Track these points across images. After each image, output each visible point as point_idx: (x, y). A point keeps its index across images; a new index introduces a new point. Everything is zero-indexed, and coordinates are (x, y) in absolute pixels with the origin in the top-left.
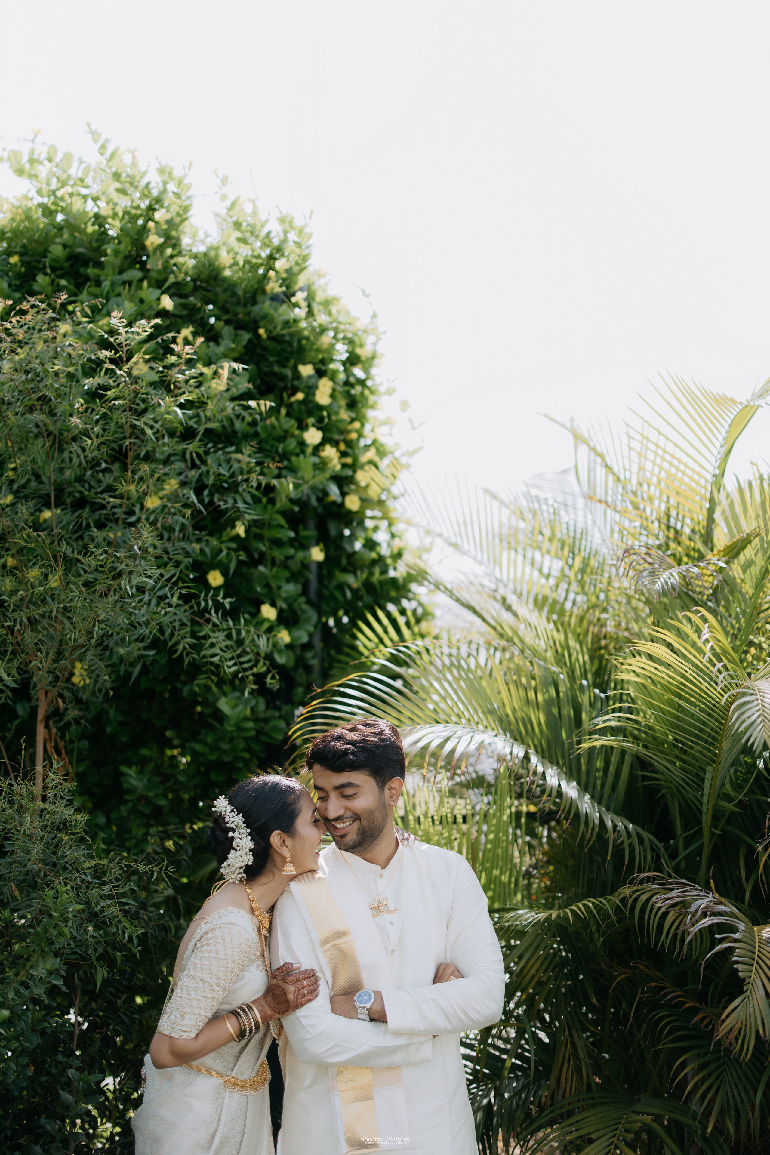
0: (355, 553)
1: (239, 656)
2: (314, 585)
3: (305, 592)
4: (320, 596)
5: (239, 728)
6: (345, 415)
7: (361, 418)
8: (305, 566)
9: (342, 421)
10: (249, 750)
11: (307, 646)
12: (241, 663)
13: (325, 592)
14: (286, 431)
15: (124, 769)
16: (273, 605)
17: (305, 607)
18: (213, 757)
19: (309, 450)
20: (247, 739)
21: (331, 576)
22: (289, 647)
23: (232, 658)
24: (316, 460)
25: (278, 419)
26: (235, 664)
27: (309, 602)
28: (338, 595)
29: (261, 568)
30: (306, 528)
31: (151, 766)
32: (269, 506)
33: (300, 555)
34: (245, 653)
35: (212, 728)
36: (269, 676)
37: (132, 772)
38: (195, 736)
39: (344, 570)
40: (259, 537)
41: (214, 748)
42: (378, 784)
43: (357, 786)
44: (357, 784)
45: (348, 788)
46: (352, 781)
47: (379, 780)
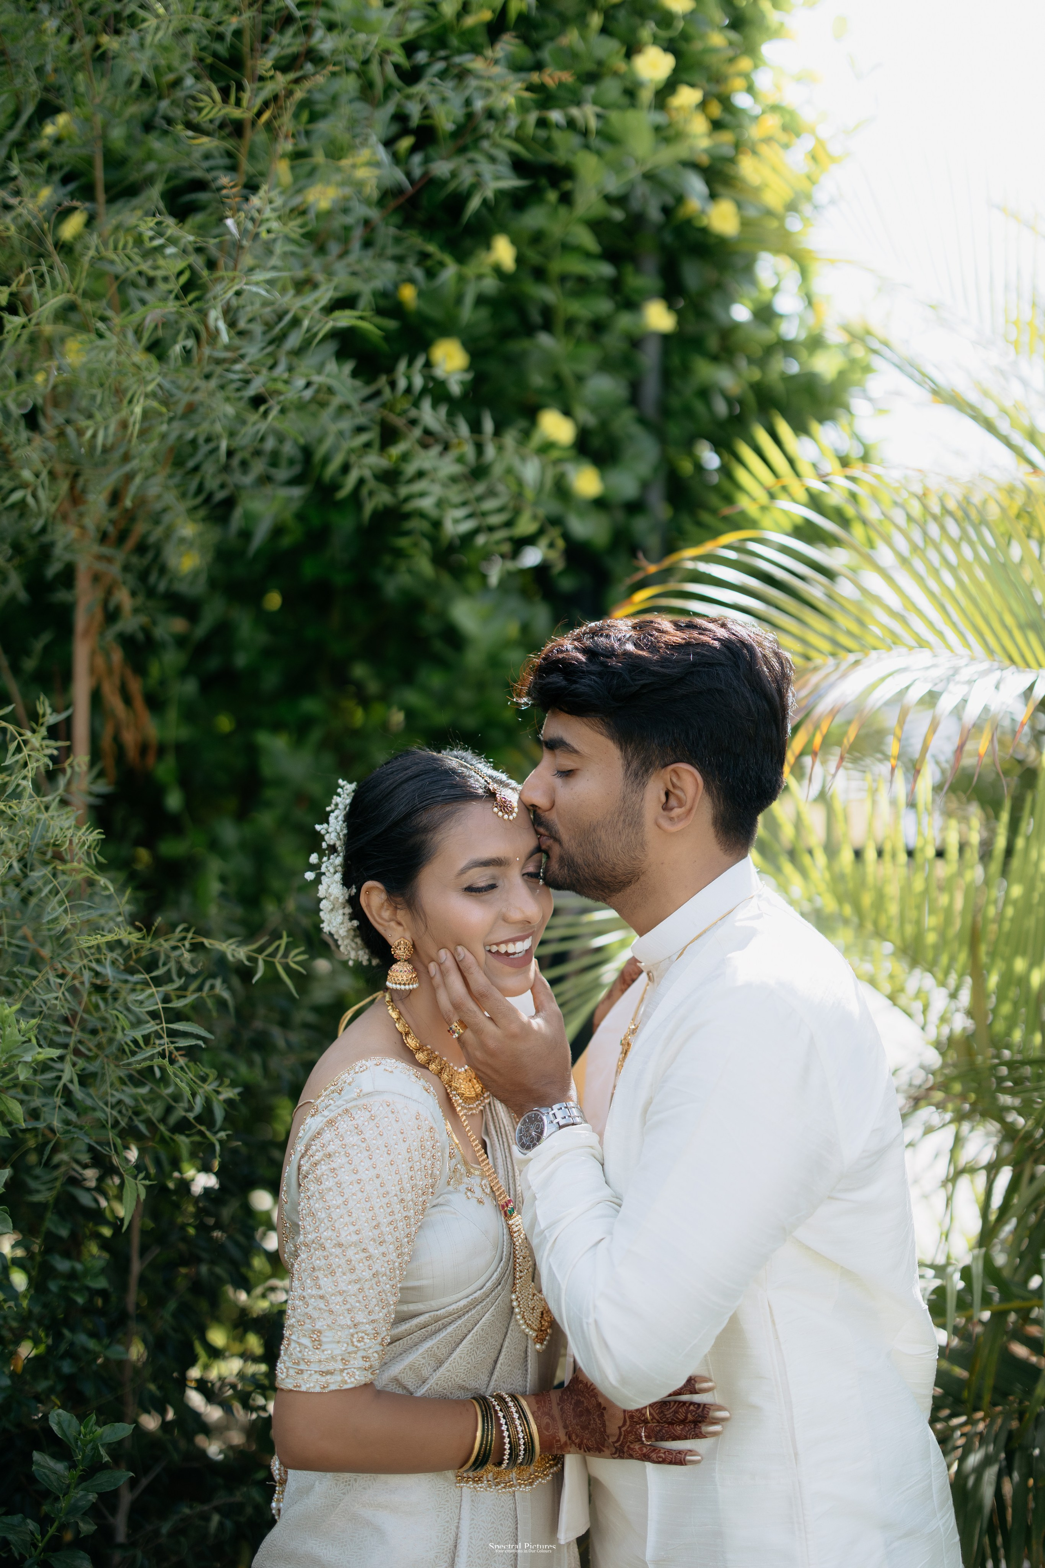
0: (736, 326)
1: (480, 499)
2: (651, 388)
3: (634, 398)
4: (665, 411)
5: (494, 664)
6: (717, 39)
7: (750, 50)
8: (635, 342)
9: (713, 50)
11: (635, 507)
12: (484, 514)
13: (675, 402)
14: (600, 63)
15: (262, 737)
16: (567, 412)
17: (636, 430)
19: (646, 96)
21: (686, 370)
22: (600, 503)
23: (464, 504)
24: (659, 118)
25: (583, 37)
26: (470, 516)
27: (642, 421)
28: (699, 407)
29: (544, 340)
30: (638, 270)
31: (319, 732)
32: (563, 211)
33: (625, 321)
34: (491, 493)
35: (441, 663)
38: (408, 677)
39: (715, 359)
40: (540, 274)
41: (445, 700)
42: (628, 764)
43: (576, 752)
44: (576, 747)
45: (557, 752)
46: (569, 738)
47: (633, 757)
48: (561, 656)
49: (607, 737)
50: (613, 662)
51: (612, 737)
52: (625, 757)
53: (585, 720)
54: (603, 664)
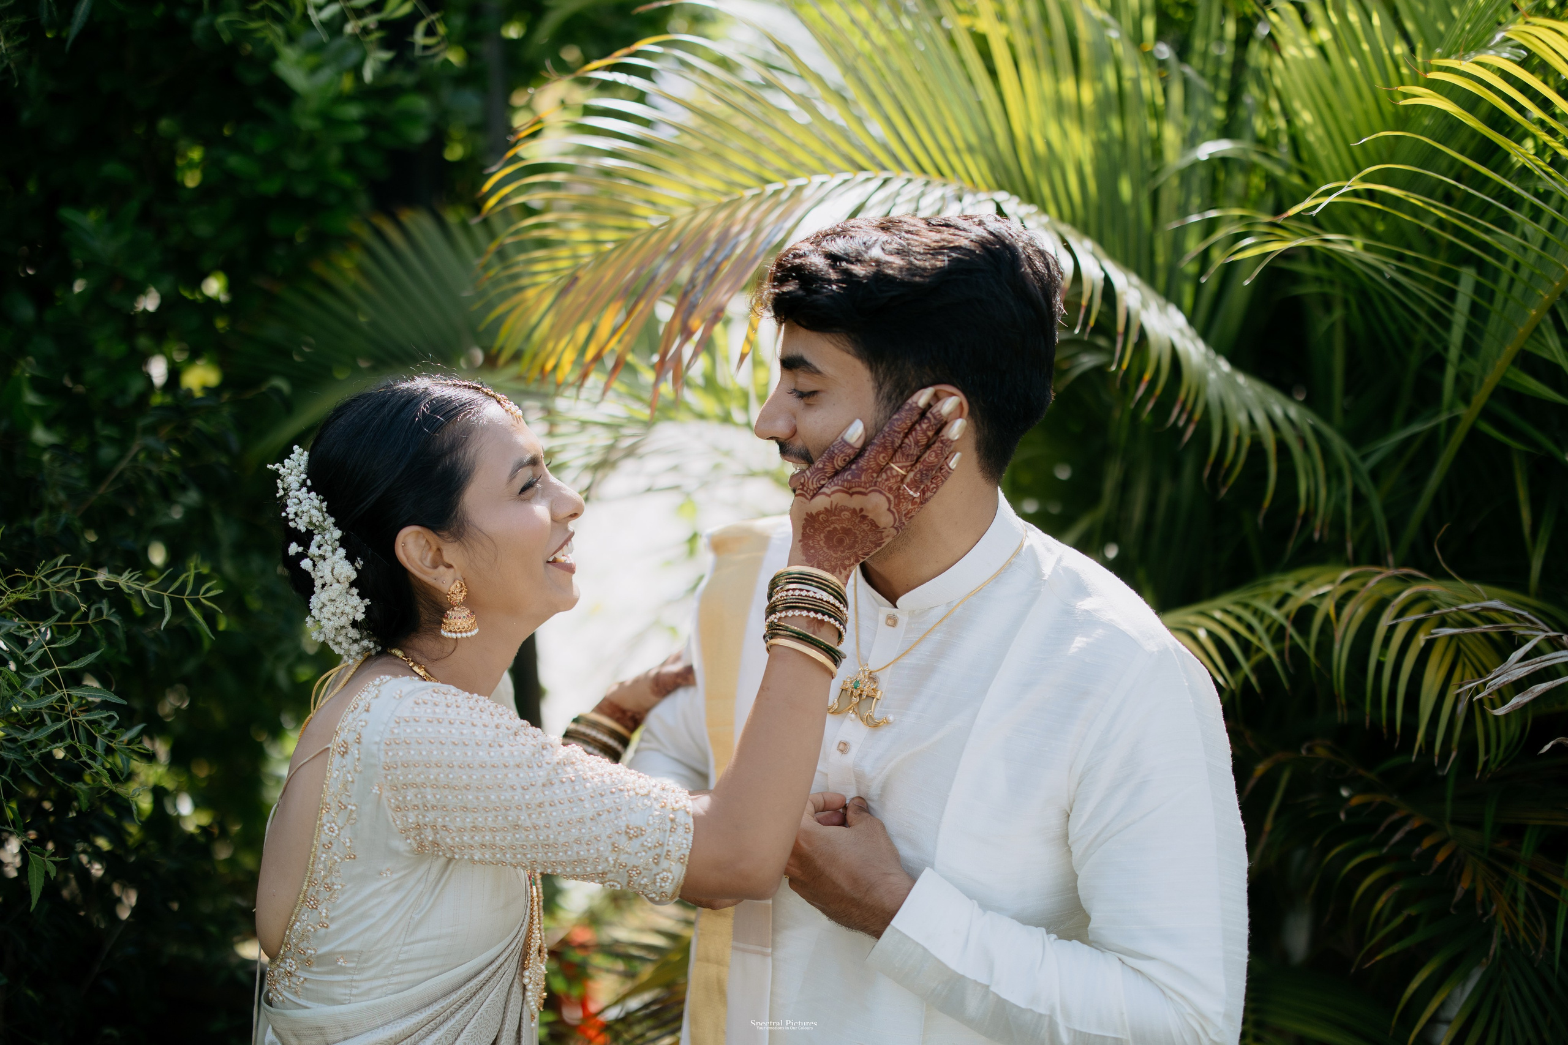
5: (329, 121)
10: (350, 163)
15: (68, 214)
18: (271, 186)
20: (348, 148)
31: (133, 207)
36: (421, 28)
37: (90, 219)
41: (273, 165)
42: (880, 387)
43: (818, 372)
44: (819, 367)
45: (799, 372)
46: (809, 357)
47: (884, 378)
48: (798, 261)
49: (855, 356)
50: (858, 270)
51: (860, 356)
52: (876, 378)
53: (828, 336)
54: (847, 272)
